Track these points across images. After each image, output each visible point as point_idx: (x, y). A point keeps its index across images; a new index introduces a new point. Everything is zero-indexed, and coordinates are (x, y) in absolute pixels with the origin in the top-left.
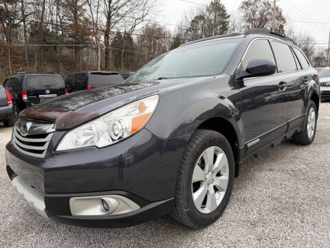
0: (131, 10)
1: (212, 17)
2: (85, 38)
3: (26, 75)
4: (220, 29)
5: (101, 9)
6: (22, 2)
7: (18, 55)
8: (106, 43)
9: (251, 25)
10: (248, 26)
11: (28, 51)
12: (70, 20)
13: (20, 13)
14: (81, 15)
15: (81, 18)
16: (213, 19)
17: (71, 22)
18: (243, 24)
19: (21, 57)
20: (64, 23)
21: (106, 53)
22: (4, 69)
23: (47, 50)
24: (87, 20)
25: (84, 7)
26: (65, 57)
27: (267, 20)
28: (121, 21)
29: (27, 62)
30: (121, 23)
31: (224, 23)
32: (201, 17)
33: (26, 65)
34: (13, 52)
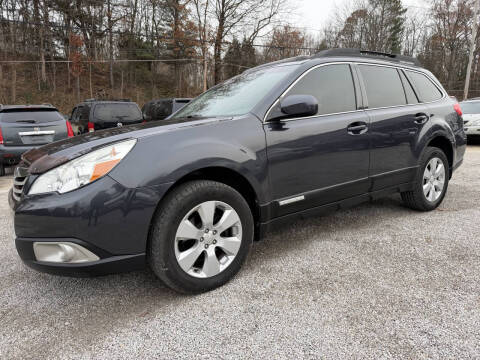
0: (253, 8)
1: (378, 12)
2: (187, 50)
3: (95, 103)
4: (391, 31)
5: (211, 8)
6: (109, 3)
7: (101, 74)
8: (217, 56)
9: (442, 23)
10: (438, 25)
11: (114, 69)
12: (169, 25)
13: (106, 18)
14: (184, 18)
15: (184, 23)
16: (380, 14)
17: (170, 29)
18: (429, 22)
19: (104, 77)
20: (161, 29)
21: (216, 71)
22: (84, 92)
23: (137, 67)
24: (191, 24)
25: (187, 7)
26: (162, 76)
27: (470, 14)
28: (238, 24)
29: (112, 83)
30: (238, 27)
31: (396, 21)
32: (361, 13)
33: (111, 87)
34: (95, 71)
